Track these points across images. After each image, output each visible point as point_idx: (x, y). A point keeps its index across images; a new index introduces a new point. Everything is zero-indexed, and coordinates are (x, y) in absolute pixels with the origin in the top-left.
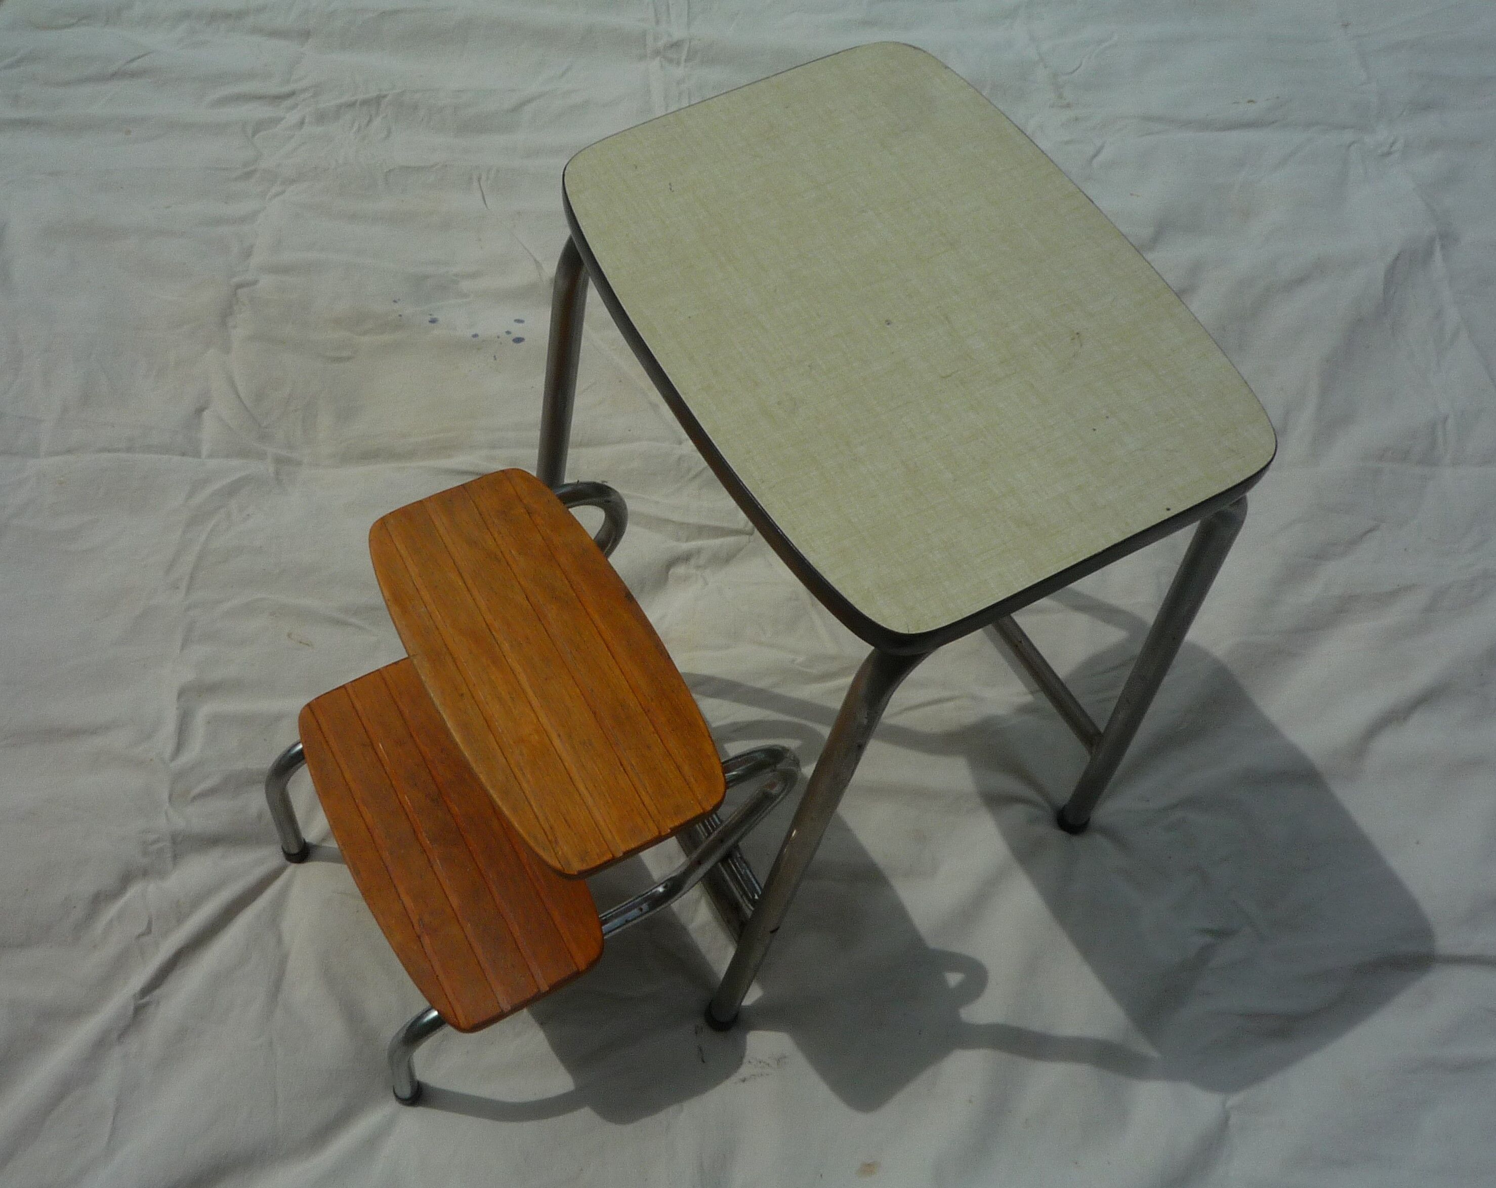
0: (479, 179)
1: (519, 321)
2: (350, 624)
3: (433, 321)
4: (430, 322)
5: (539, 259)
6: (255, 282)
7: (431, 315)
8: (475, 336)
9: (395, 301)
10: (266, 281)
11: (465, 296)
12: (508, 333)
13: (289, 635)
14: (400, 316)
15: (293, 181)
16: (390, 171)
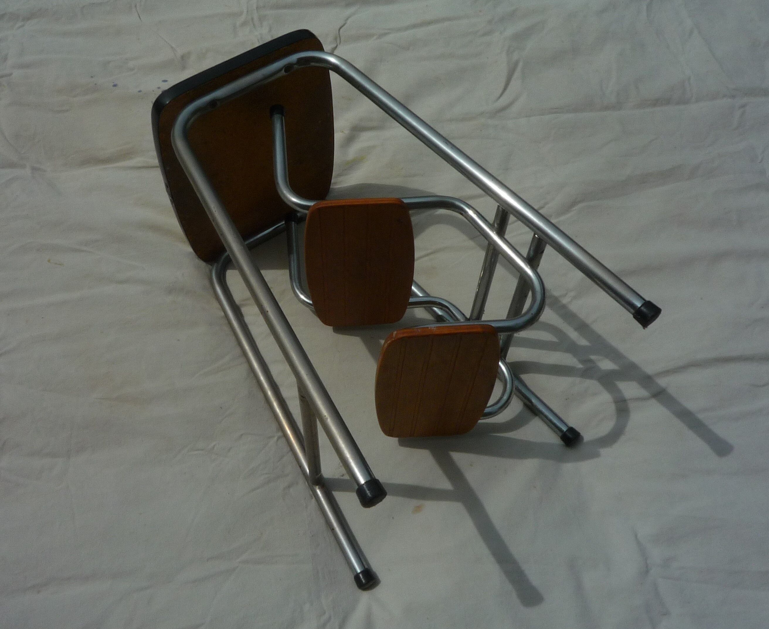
0: (136, 6)
1: (165, 81)
2: (83, 251)
3: (115, 86)
4: (113, 86)
5: (174, 46)
6: (11, 74)
7: (113, 82)
8: (140, 91)
9: (92, 77)
10: (17, 73)
11: (132, 69)
12: (159, 88)
13: (49, 261)
14: (96, 84)
15: (28, 19)
16: (84, 7)
